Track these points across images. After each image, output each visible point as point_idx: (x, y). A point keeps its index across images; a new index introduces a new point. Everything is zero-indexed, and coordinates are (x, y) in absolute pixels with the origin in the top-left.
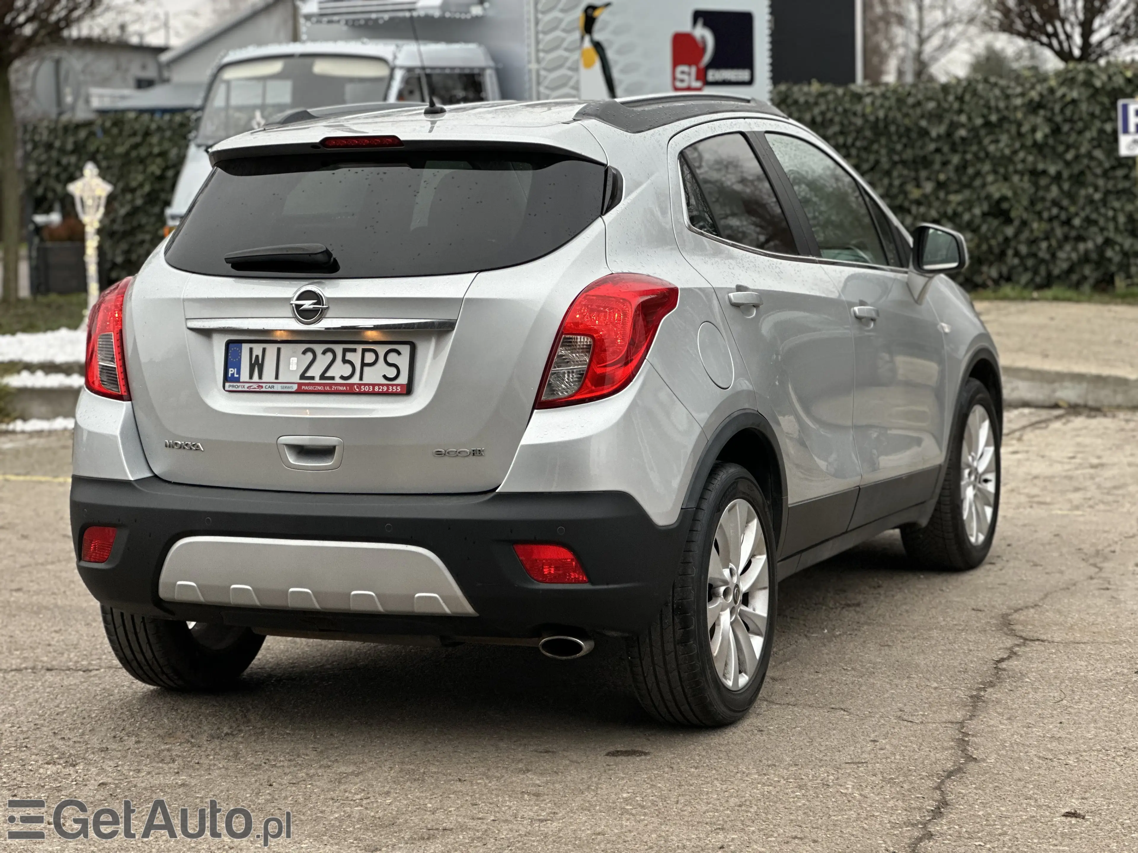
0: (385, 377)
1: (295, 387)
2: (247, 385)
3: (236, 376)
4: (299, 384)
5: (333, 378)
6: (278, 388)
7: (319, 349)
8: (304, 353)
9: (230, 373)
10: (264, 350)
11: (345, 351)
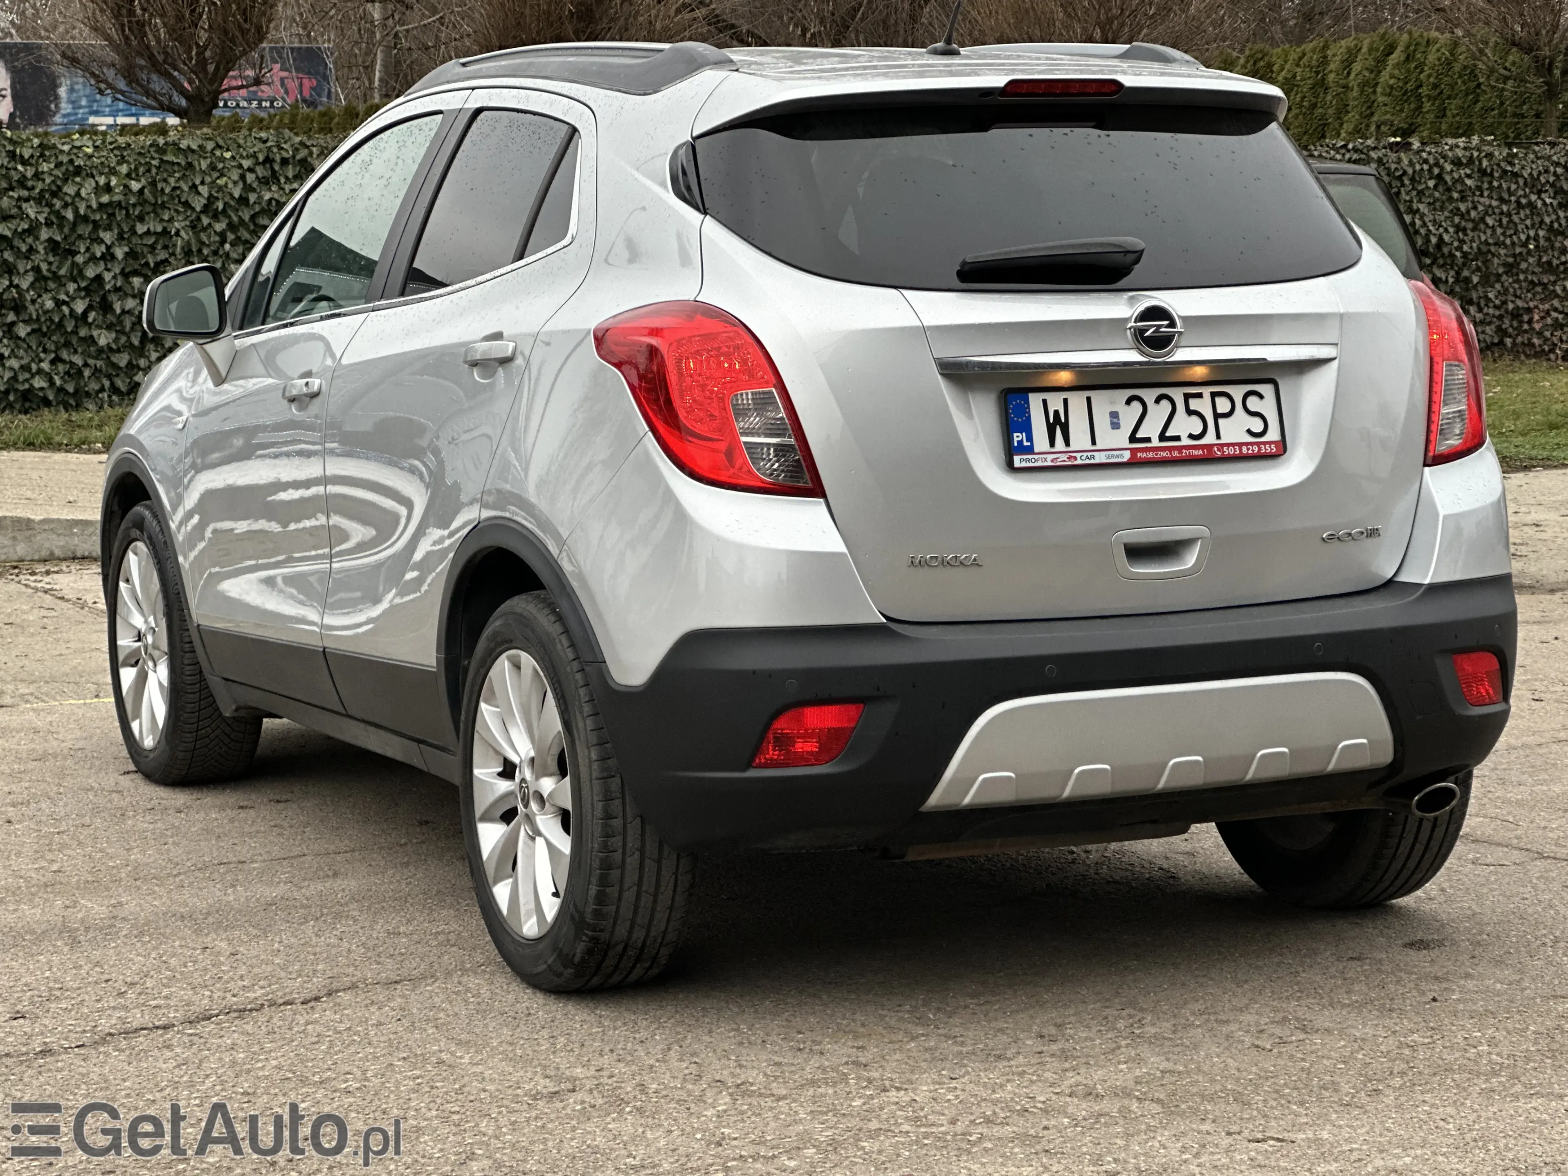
0: (1249, 431)
1: (1126, 456)
2: (1050, 457)
3: (1026, 444)
4: (1132, 450)
5: (1178, 438)
6: (1100, 458)
7: (1149, 395)
8: (1128, 402)
9: (1016, 439)
10: (1066, 401)
11: (1187, 397)
